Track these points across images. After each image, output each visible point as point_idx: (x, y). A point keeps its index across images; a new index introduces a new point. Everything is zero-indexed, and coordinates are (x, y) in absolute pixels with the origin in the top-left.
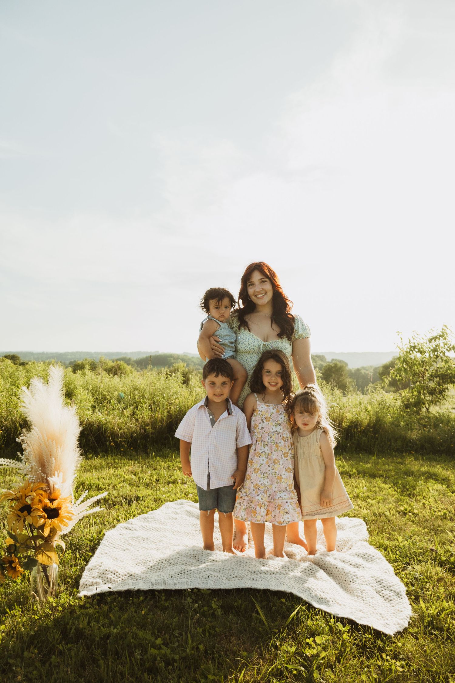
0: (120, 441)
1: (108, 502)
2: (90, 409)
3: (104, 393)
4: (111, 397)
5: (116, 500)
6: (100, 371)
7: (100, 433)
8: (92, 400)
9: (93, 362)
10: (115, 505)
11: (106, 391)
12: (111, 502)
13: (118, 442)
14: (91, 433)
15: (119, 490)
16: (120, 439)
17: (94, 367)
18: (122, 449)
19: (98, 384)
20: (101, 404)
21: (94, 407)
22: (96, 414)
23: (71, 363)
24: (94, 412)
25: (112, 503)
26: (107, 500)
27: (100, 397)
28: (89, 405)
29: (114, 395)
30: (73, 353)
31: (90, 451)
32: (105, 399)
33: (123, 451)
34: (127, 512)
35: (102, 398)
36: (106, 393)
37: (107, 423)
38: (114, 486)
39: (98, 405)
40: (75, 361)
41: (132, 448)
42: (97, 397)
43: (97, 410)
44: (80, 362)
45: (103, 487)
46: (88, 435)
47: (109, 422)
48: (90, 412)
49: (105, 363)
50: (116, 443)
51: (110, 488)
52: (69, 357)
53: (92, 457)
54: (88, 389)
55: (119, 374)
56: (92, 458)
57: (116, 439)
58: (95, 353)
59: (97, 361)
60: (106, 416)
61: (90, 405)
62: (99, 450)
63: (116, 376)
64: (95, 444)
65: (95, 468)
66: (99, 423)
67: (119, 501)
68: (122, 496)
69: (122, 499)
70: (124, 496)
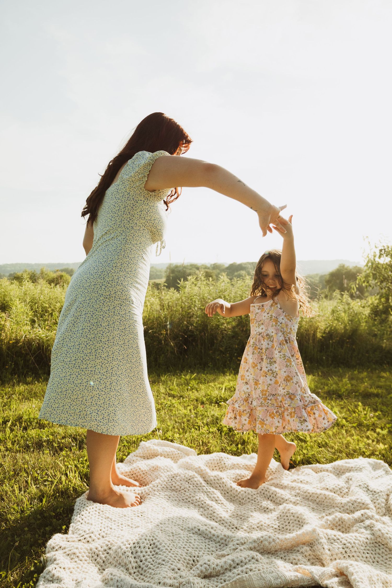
1: (52, 445)
2: (29, 323)
3: (45, 305)
4: (53, 310)
5: (63, 441)
6: (41, 281)
7: (40, 352)
8: (31, 313)
9: (33, 273)
10: (61, 450)
11: (47, 302)
14: (30, 352)
17: (34, 279)
19: (37, 296)
20: (42, 317)
21: (33, 322)
22: (35, 329)
23: (10, 275)
24: (33, 328)
26: (52, 442)
27: (40, 309)
28: (26, 319)
29: (57, 307)
30: (12, 265)
31: (29, 373)
32: (47, 312)
34: (79, 461)
35: (42, 311)
36: (47, 306)
37: (48, 340)
39: (38, 319)
40: (15, 273)
42: (36, 311)
43: (36, 325)
44: (19, 274)
45: (46, 422)
46: (27, 354)
47: (51, 338)
48: (29, 328)
49: (46, 274)
52: (9, 269)
53: (32, 381)
54: (25, 301)
55: (61, 284)
56: (32, 383)
58: (36, 264)
59: (38, 273)
60: (47, 332)
61: (28, 319)
62: (40, 372)
63: (58, 286)
64: (34, 364)
65: (35, 395)
66: (39, 341)
67: (67, 443)
68: (71, 436)
69: (70, 440)
70: (73, 436)
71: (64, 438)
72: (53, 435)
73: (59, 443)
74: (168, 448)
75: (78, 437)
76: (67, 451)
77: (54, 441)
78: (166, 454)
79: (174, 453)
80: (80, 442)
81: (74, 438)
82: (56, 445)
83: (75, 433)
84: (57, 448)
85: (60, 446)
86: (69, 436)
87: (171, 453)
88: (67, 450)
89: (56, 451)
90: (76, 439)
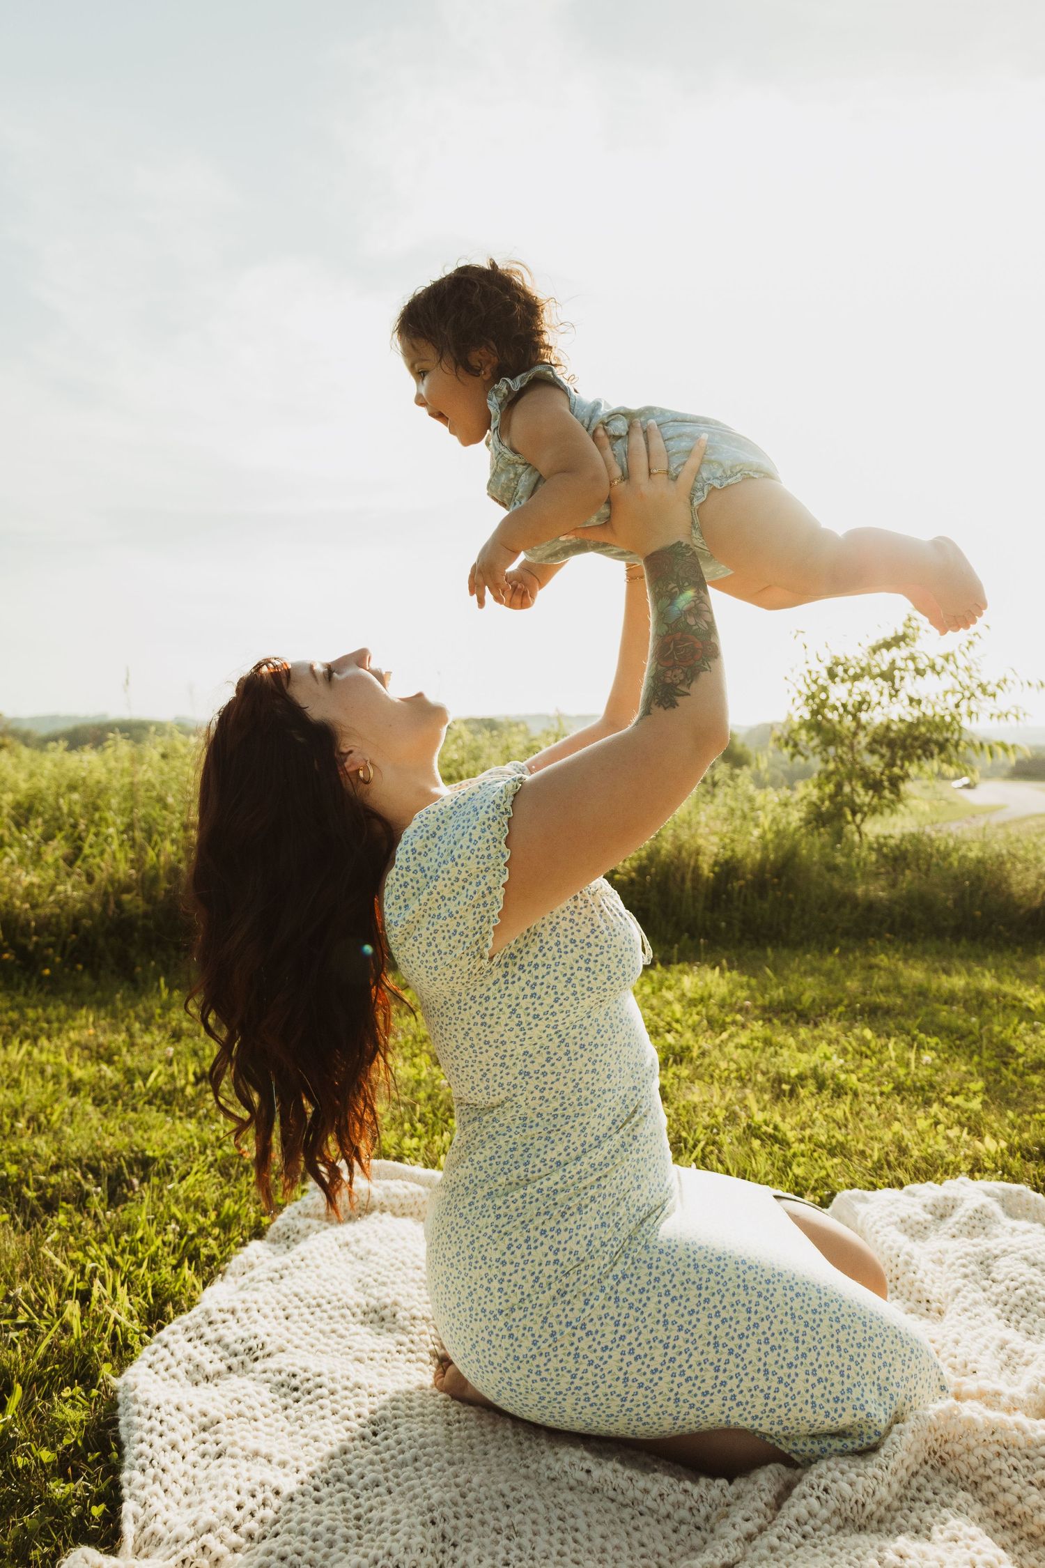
0: (37, 943)
1: (19, 1194)
5: (54, 1179)
10: (50, 1207)
12: (34, 1194)
13: (31, 947)
15: (57, 1135)
16: (35, 938)
18: (47, 972)
25: (38, 1198)
26: (15, 1185)
33: (48, 977)
38: (32, 1119)
41: (80, 967)
50: (21, 951)
51: (21, 1125)
57: (22, 940)
67: (68, 1184)
68: (78, 1160)
69: (78, 1175)
70: (85, 1161)
71: (56, 1168)
72: (17, 1162)
73: (40, 1186)
74: (400, 1182)
75: (103, 1163)
76: (68, 1213)
77: (23, 1181)
78: (396, 1202)
79: (420, 1200)
80: (110, 1178)
81: (87, 1166)
82: (30, 1194)
83: (90, 1153)
84: (35, 1202)
85: (44, 1194)
86: (75, 1161)
87: (411, 1201)
88: (69, 1206)
89: (34, 1214)
90: (96, 1172)
